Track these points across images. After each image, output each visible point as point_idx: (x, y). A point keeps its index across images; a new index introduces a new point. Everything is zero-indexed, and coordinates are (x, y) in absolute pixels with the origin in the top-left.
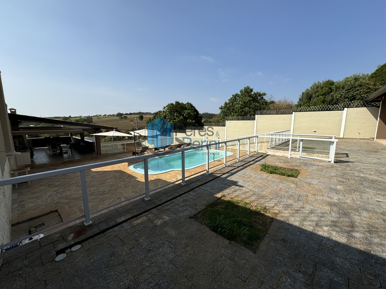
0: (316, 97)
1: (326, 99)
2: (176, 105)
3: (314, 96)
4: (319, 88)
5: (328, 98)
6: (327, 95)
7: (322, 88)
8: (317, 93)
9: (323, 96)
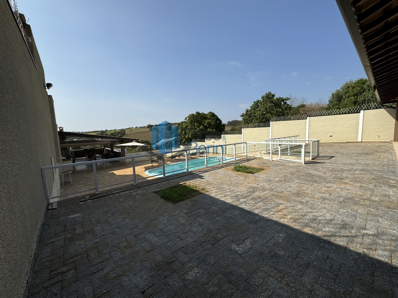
0: (346, 98)
1: (359, 100)
2: (196, 115)
3: (344, 97)
4: (351, 88)
5: (360, 98)
6: (359, 95)
7: (353, 88)
8: (348, 94)
9: (354, 96)
